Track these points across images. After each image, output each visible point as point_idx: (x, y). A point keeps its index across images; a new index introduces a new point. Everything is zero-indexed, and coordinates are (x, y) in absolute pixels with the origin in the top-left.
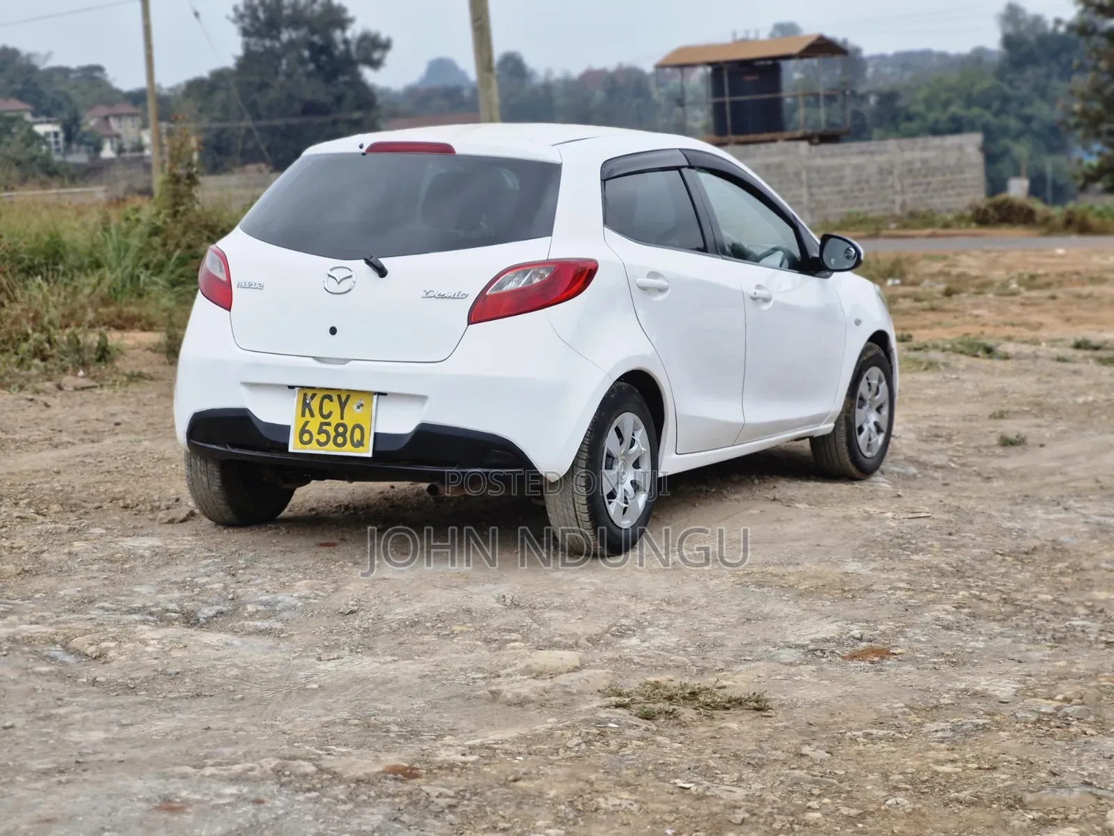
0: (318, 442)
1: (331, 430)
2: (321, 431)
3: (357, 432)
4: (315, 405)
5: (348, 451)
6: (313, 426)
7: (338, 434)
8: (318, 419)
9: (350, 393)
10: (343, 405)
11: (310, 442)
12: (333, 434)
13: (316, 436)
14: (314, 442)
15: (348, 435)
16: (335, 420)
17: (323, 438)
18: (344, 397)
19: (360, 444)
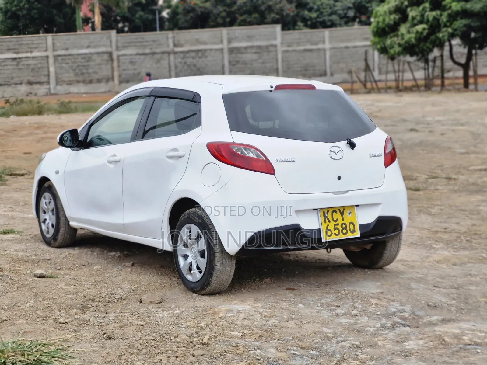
0: (335, 234)
1: (339, 227)
2: (335, 229)
3: (351, 225)
4: (329, 216)
5: (350, 236)
6: (331, 227)
7: (343, 229)
8: (333, 223)
9: (344, 208)
10: (342, 214)
11: (331, 235)
12: (340, 229)
13: (333, 232)
14: (333, 234)
15: (348, 228)
16: (340, 222)
17: (337, 232)
18: (341, 210)
19: (354, 231)
